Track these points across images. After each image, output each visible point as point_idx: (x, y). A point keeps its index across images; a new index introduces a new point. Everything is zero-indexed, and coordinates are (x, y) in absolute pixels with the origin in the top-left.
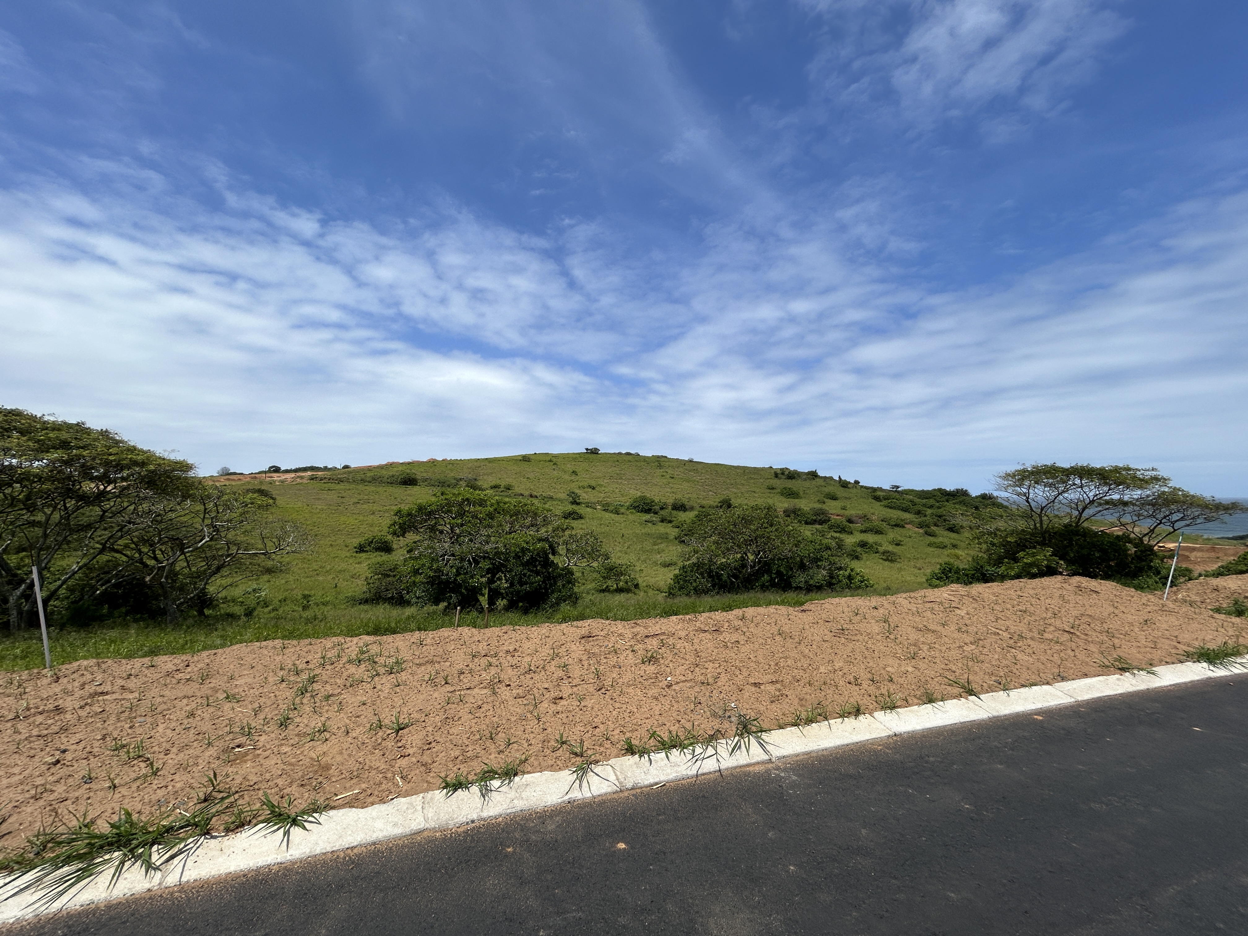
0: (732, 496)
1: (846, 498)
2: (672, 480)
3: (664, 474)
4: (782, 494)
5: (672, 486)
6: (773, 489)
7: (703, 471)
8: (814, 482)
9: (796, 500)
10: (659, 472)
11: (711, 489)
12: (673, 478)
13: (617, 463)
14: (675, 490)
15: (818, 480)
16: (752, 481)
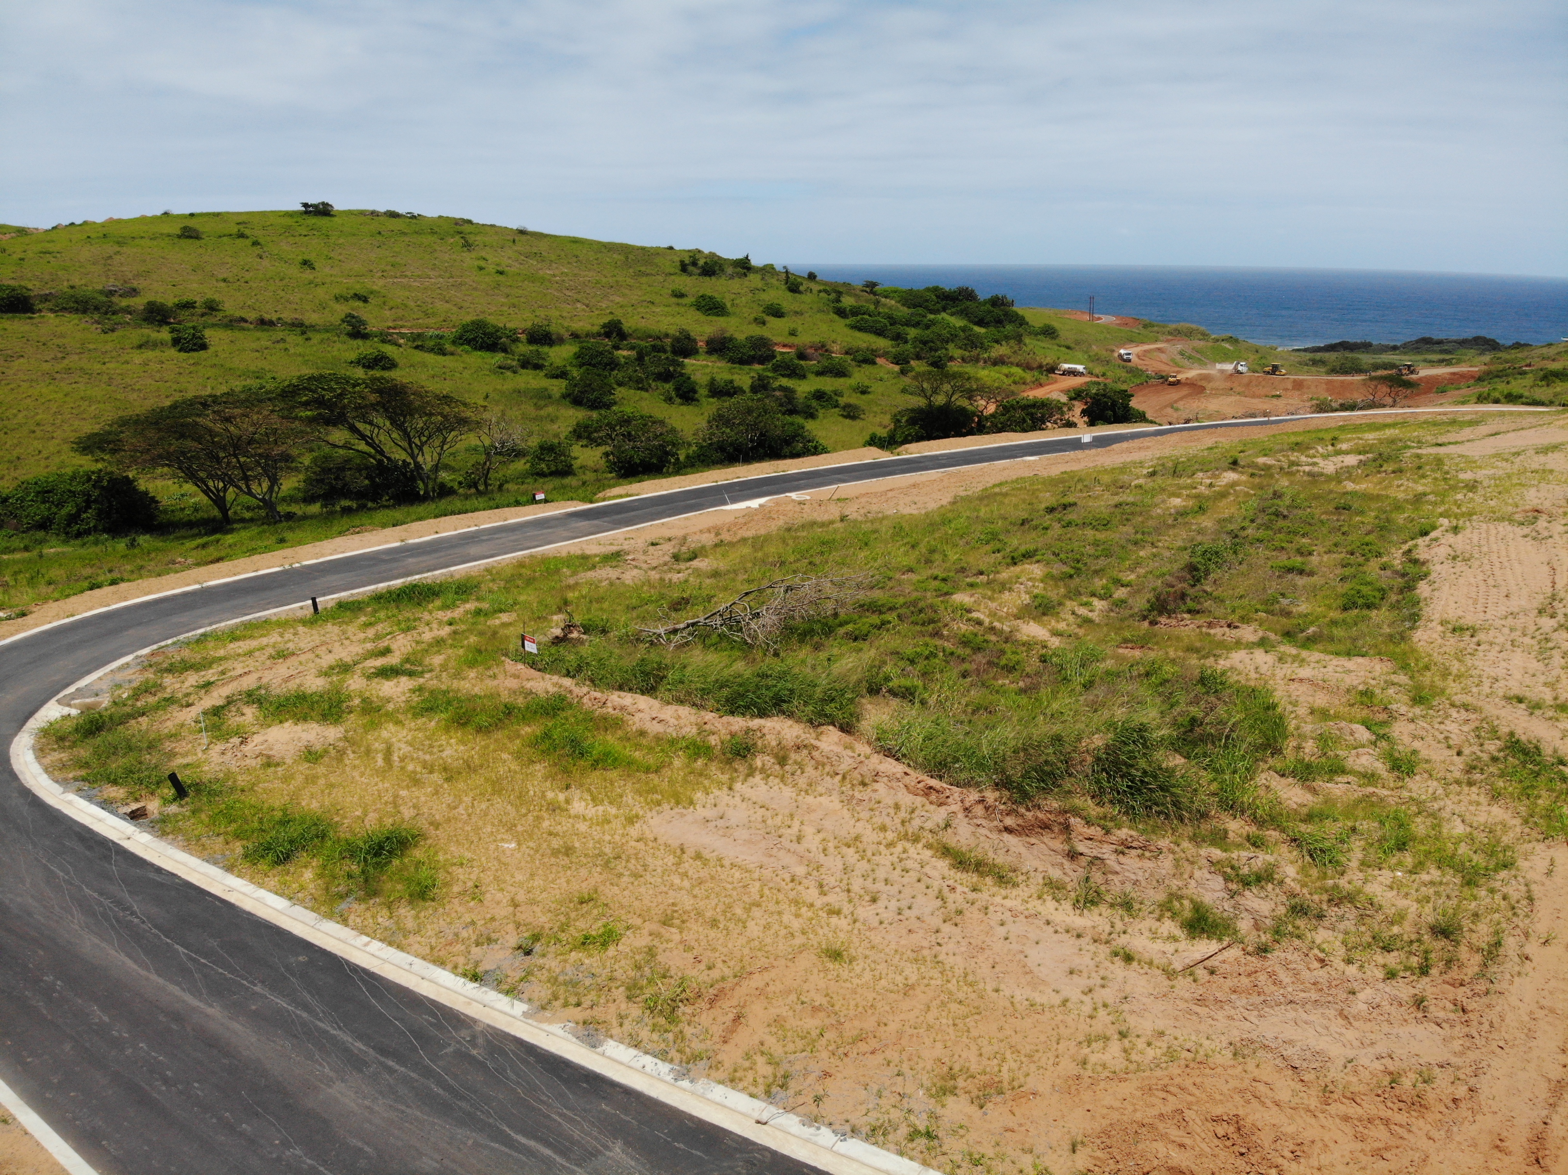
0: (619, 314)
1: (796, 313)
2: (501, 278)
3: (482, 263)
4: (699, 307)
5: (507, 291)
6: (682, 295)
7: (553, 257)
8: (746, 282)
9: (721, 319)
10: (469, 259)
11: (579, 297)
12: (501, 273)
13: (379, 238)
14: (515, 301)
15: (751, 276)
16: (644, 280)
